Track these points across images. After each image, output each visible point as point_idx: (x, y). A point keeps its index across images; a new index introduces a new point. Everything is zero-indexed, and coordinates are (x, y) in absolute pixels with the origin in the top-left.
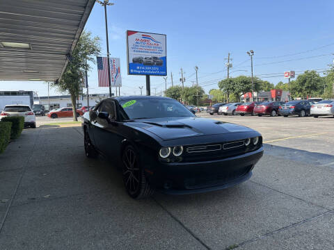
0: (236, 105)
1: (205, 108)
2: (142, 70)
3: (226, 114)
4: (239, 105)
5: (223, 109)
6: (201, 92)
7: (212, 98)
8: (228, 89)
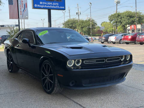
0: (122, 36)
1: (97, 38)
2: (44, 5)
3: (114, 43)
4: (125, 35)
5: (112, 39)
6: (94, 24)
7: (103, 29)
8: (116, 22)
